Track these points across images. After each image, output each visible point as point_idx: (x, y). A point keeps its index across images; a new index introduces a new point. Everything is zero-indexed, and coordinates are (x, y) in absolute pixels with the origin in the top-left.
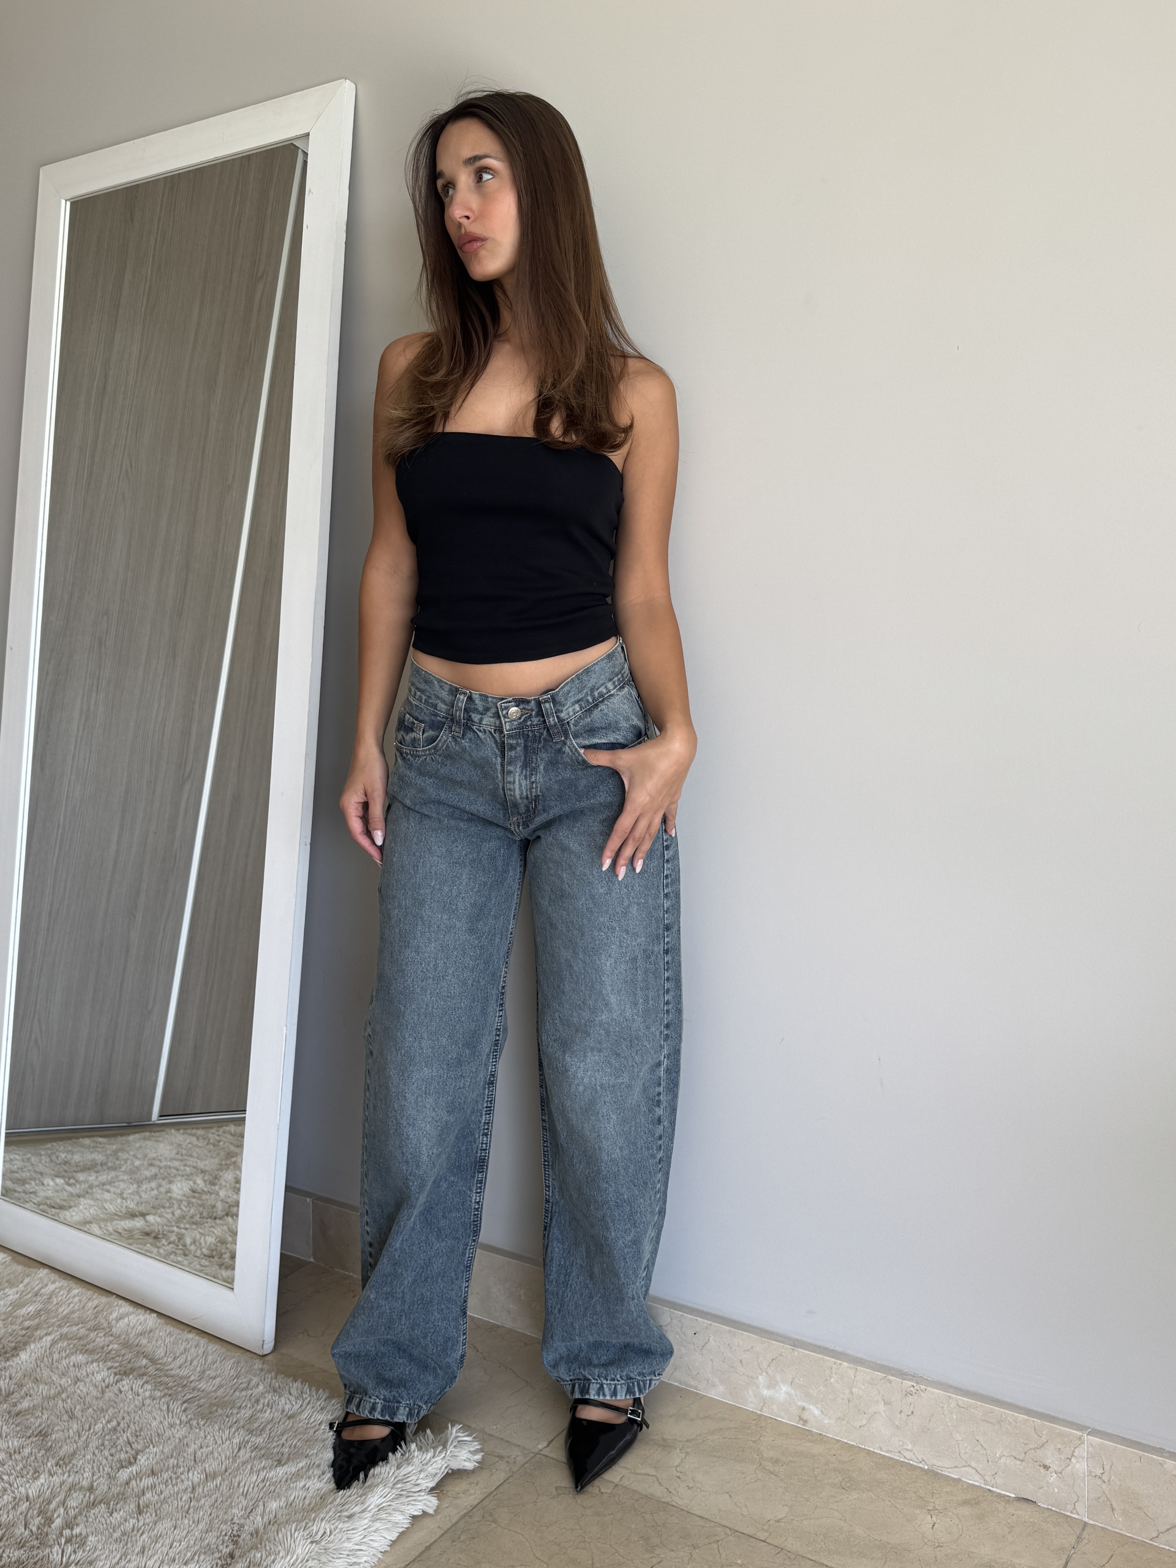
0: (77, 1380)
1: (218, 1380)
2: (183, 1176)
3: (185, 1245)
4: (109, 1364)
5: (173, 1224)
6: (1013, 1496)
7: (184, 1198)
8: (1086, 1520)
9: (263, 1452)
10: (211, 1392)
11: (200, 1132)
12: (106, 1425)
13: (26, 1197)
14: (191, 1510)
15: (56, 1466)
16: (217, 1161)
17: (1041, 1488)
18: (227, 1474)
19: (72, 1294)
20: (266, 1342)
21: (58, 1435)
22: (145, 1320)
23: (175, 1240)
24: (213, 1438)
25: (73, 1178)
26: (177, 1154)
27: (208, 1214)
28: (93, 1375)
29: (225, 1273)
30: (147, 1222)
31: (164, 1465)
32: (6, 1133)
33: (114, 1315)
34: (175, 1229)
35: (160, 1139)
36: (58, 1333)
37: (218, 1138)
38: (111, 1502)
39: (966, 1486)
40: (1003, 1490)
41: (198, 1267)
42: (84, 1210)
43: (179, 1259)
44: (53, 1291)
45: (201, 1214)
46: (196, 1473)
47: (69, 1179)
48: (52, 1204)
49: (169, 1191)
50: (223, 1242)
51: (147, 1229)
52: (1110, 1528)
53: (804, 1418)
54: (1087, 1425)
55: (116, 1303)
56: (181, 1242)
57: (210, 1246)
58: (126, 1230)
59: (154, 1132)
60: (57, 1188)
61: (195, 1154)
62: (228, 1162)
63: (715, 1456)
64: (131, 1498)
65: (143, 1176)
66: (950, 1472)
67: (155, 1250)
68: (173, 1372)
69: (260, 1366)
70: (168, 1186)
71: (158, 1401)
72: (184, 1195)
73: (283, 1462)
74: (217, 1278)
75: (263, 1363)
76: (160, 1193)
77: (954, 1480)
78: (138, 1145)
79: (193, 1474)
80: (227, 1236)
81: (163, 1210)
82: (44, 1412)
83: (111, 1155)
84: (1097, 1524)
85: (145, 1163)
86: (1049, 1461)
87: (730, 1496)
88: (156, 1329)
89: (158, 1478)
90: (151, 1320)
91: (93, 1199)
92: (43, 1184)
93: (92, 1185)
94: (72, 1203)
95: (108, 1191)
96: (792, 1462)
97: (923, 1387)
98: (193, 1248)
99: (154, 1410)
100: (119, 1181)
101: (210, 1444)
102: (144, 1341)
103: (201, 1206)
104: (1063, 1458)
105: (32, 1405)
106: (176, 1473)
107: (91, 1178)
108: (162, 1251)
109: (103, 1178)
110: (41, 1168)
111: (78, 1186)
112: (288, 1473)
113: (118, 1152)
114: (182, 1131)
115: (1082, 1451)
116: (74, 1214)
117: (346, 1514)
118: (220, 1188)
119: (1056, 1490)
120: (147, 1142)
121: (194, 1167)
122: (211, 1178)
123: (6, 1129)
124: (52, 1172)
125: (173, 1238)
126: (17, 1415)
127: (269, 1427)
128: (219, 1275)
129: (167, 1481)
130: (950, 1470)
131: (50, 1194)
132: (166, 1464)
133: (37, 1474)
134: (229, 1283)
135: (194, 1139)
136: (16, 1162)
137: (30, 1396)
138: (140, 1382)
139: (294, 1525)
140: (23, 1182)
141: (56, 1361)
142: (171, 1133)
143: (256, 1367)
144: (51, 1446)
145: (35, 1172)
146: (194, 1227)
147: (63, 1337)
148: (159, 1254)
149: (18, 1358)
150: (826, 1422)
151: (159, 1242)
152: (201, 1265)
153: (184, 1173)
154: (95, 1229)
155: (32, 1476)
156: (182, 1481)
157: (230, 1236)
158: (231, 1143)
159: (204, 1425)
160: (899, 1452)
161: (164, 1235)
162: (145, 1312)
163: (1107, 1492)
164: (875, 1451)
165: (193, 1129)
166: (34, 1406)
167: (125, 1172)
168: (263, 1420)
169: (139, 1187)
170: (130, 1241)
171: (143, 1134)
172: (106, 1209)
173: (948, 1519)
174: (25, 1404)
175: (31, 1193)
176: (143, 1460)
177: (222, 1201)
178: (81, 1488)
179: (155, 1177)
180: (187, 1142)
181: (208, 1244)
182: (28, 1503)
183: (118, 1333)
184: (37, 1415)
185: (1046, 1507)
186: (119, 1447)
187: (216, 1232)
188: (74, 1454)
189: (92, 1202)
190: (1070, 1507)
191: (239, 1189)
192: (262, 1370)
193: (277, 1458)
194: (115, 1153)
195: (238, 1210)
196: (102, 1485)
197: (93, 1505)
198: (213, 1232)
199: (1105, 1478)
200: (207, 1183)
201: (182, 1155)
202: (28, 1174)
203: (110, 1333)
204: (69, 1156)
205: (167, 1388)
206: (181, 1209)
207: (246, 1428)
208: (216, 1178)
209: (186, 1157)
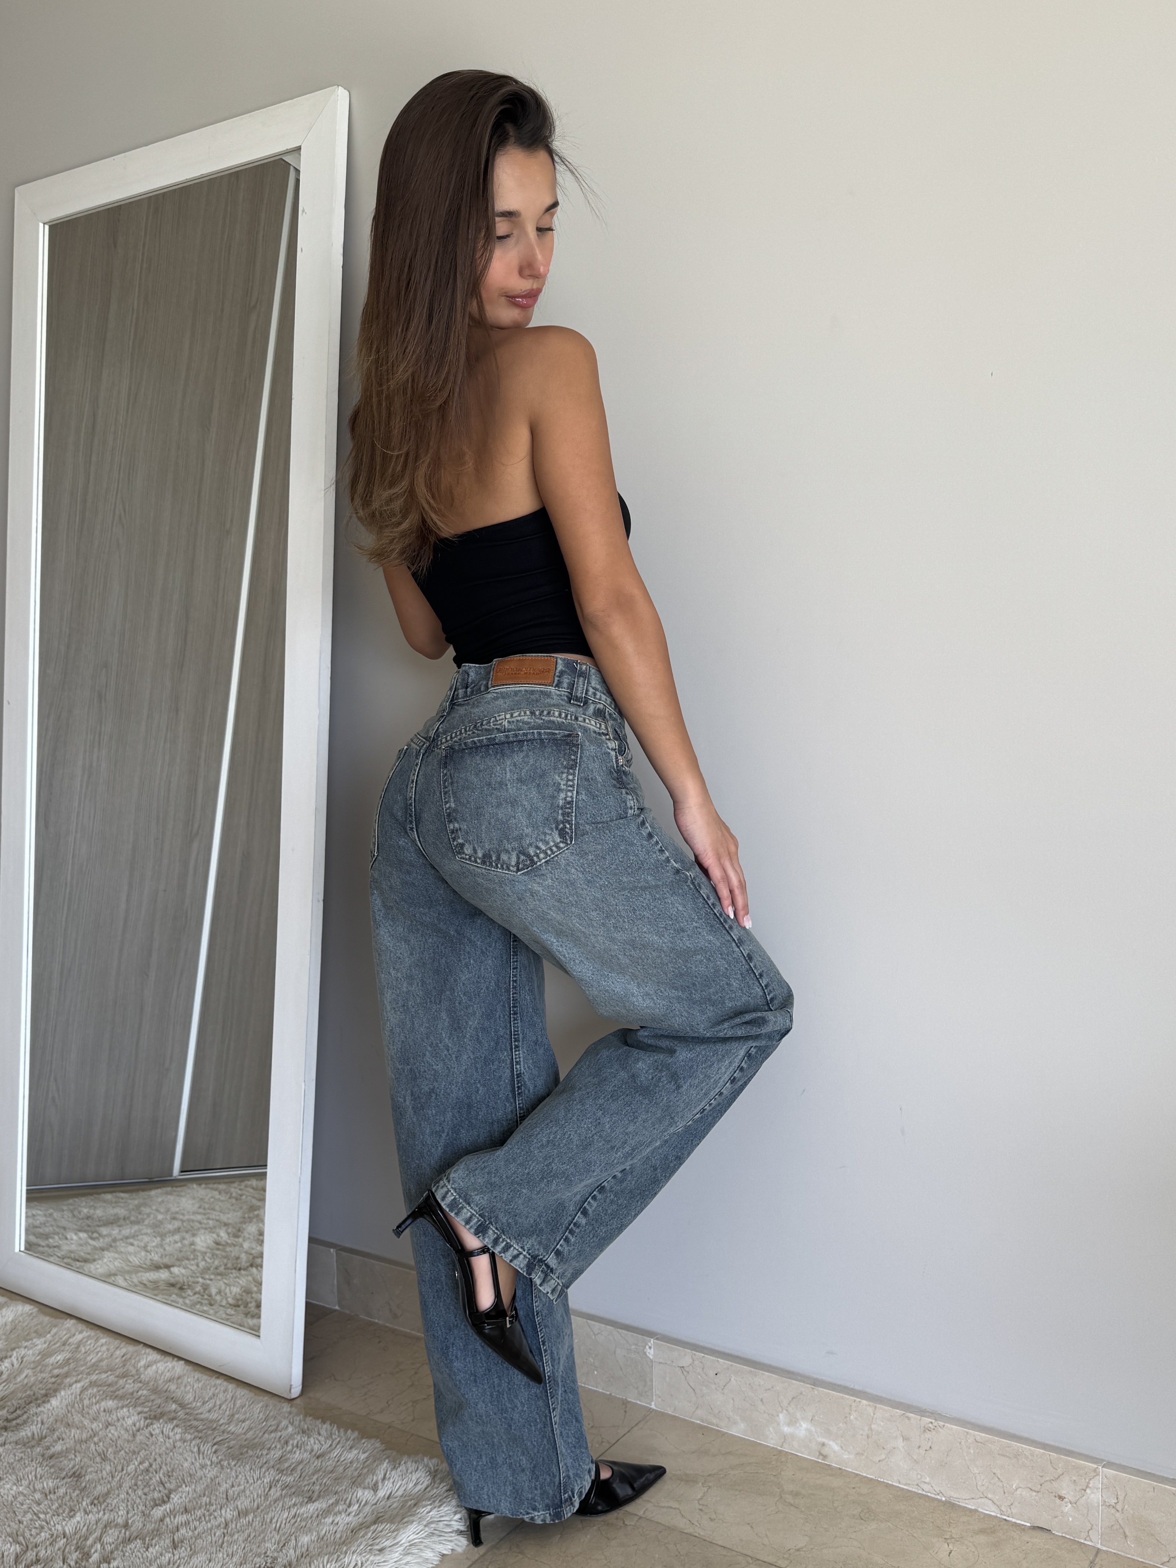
0: (108, 1425)
1: (247, 1423)
2: (206, 1229)
3: (210, 1296)
4: (139, 1409)
5: (198, 1275)
6: (1029, 1525)
7: (209, 1250)
8: (1099, 1546)
9: (293, 1490)
10: (240, 1435)
11: (222, 1187)
12: (139, 1466)
13: (50, 1251)
14: (225, 1544)
15: (91, 1505)
16: (239, 1214)
17: (1056, 1517)
18: (259, 1511)
19: (99, 1343)
20: (293, 1387)
21: (91, 1476)
22: (173, 1367)
23: (200, 1290)
24: (243, 1478)
25: (96, 1232)
26: (200, 1207)
27: (233, 1265)
28: (124, 1419)
29: (251, 1322)
30: (171, 1273)
31: (197, 1503)
32: (27, 1190)
33: (142, 1363)
34: (200, 1280)
35: (183, 1194)
36: (88, 1380)
37: (240, 1192)
38: (146, 1538)
39: (982, 1516)
40: (1017, 1519)
41: (224, 1316)
42: (108, 1263)
43: (205, 1308)
44: (81, 1341)
45: (226, 1265)
46: (228, 1510)
47: (93, 1233)
48: (77, 1258)
49: (192, 1244)
50: (248, 1292)
51: (172, 1281)
52: (1123, 1554)
53: (824, 1453)
54: (1103, 1458)
55: (143, 1352)
56: (207, 1292)
57: (235, 1295)
58: (151, 1282)
59: (176, 1187)
60: (81, 1242)
61: (217, 1208)
62: (251, 1215)
63: (737, 1490)
64: (166, 1534)
65: (166, 1230)
66: (966, 1504)
67: (181, 1300)
68: (202, 1416)
69: (289, 1409)
70: (191, 1239)
71: (189, 1443)
72: (208, 1248)
73: (314, 1499)
74: (244, 1327)
75: (291, 1407)
76: (184, 1245)
77: (971, 1510)
78: (160, 1200)
79: (226, 1511)
80: (252, 1286)
81: (187, 1262)
82: (77, 1454)
83: (133, 1209)
84: (1110, 1550)
85: (168, 1217)
86: (1064, 1492)
87: (752, 1527)
88: (184, 1375)
89: (191, 1515)
90: (179, 1367)
91: (117, 1252)
92: (66, 1238)
93: (115, 1238)
94: (96, 1257)
95: (132, 1244)
96: (812, 1494)
97: (941, 1423)
98: (218, 1298)
99: (185, 1451)
100: (142, 1234)
101: (242, 1483)
102: (173, 1387)
103: (225, 1257)
104: (1078, 1490)
105: (64, 1448)
106: (208, 1511)
107: (114, 1232)
108: (187, 1301)
109: (126, 1231)
110: (63, 1223)
111: (101, 1240)
112: (319, 1509)
113: (140, 1206)
114: (203, 1186)
115: (1097, 1483)
116: (98, 1266)
117: (378, 1547)
118: (244, 1241)
119: (1071, 1519)
120: (169, 1197)
121: (217, 1221)
122: (234, 1230)
123: (27, 1186)
124: (75, 1227)
125: (198, 1288)
126: (51, 1457)
127: (300, 1467)
128: (246, 1324)
129: (200, 1518)
130: (967, 1501)
131: (73, 1247)
132: (199, 1502)
133: (72, 1513)
134: (255, 1331)
135: (216, 1193)
136: (38, 1217)
137: (63, 1440)
138: (170, 1426)
139: (326, 1558)
140: (47, 1236)
141: (87, 1407)
142: (193, 1188)
143: (285, 1410)
144: (85, 1487)
145: (58, 1227)
146: (219, 1277)
147: (92, 1384)
148: (185, 1304)
149: (49, 1404)
150: (845, 1457)
151: (185, 1292)
152: (227, 1314)
153: (207, 1226)
154: (120, 1281)
155: (68, 1513)
156: (215, 1518)
157: (256, 1286)
158: (254, 1197)
159: (235, 1465)
160: (918, 1485)
161: (189, 1286)
162: (173, 1359)
163: (1120, 1522)
164: (894, 1484)
165: (214, 1183)
166: (67, 1449)
167: (148, 1226)
168: (293, 1461)
169: (162, 1240)
170: (156, 1292)
171: (165, 1189)
172: (130, 1262)
173: (965, 1547)
174: (58, 1447)
175: (55, 1247)
176: (176, 1499)
177: (246, 1252)
178: (116, 1526)
179: (178, 1230)
180: (209, 1196)
181: (233, 1294)
182: (65, 1540)
183: (147, 1379)
184: (70, 1457)
185: (1060, 1534)
186: (152, 1487)
187: (241, 1282)
188: (108, 1493)
189: (116, 1256)
190: (1084, 1535)
191: (262, 1241)
192: (290, 1413)
193: (308, 1495)
194: (138, 1207)
195: (262, 1261)
196: (137, 1523)
197: (129, 1540)
198: (238, 1283)
199: (1119, 1507)
200: (231, 1235)
201: (205, 1209)
202: (51, 1228)
203: (139, 1380)
204: (92, 1211)
205: (197, 1431)
206: (205, 1261)
207: (276, 1468)
208: (239, 1231)
209: (209, 1211)
